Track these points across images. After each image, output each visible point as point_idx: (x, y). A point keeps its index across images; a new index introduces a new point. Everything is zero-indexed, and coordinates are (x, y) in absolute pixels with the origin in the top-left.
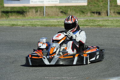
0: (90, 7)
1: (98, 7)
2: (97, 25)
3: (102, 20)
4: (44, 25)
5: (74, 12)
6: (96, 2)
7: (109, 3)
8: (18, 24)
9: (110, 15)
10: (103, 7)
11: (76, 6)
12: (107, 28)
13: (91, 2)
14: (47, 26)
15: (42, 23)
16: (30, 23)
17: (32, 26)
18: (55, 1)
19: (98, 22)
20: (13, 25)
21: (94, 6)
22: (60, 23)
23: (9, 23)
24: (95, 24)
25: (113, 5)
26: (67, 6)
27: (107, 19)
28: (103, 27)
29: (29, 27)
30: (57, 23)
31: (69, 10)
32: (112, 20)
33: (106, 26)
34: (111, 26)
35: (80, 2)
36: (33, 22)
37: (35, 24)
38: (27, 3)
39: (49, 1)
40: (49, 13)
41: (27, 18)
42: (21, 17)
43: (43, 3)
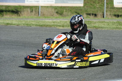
0: (86, 8)
1: (94, 8)
2: (93, 27)
3: (98, 22)
4: (39, 25)
5: (70, 13)
6: (92, 3)
7: (105, 4)
8: (13, 24)
9: (106, 17)
10: (99, 9)
11: (72, 7)
12: (103, 30)
13: (88, 4)
14: (42, 26)
15: (37, 23)
16: (25, 22)
17: (27, 26)
18: (51, 1)
19: (94, 24)
20: (8, 24)
21: (90, 7)
22: (55, 23)
23: (4, 22)
24: (91, 25)
25: (109, 7)
26: (63, 7)
27: (103, 21)
28: (98, 29)
29: (24, 26)
30: (52, 24)
31: (65, 10)
32: (108, 22)
33: (102, 27)
34: (107, 28)
35: (77, 3)
36: (28, 22)
37: (30, 23)
38: (23, 3)
39: (45, 1)
40: (44, 13)
41: (21, 17)
42: (16, 16)
43: (39, 2)
